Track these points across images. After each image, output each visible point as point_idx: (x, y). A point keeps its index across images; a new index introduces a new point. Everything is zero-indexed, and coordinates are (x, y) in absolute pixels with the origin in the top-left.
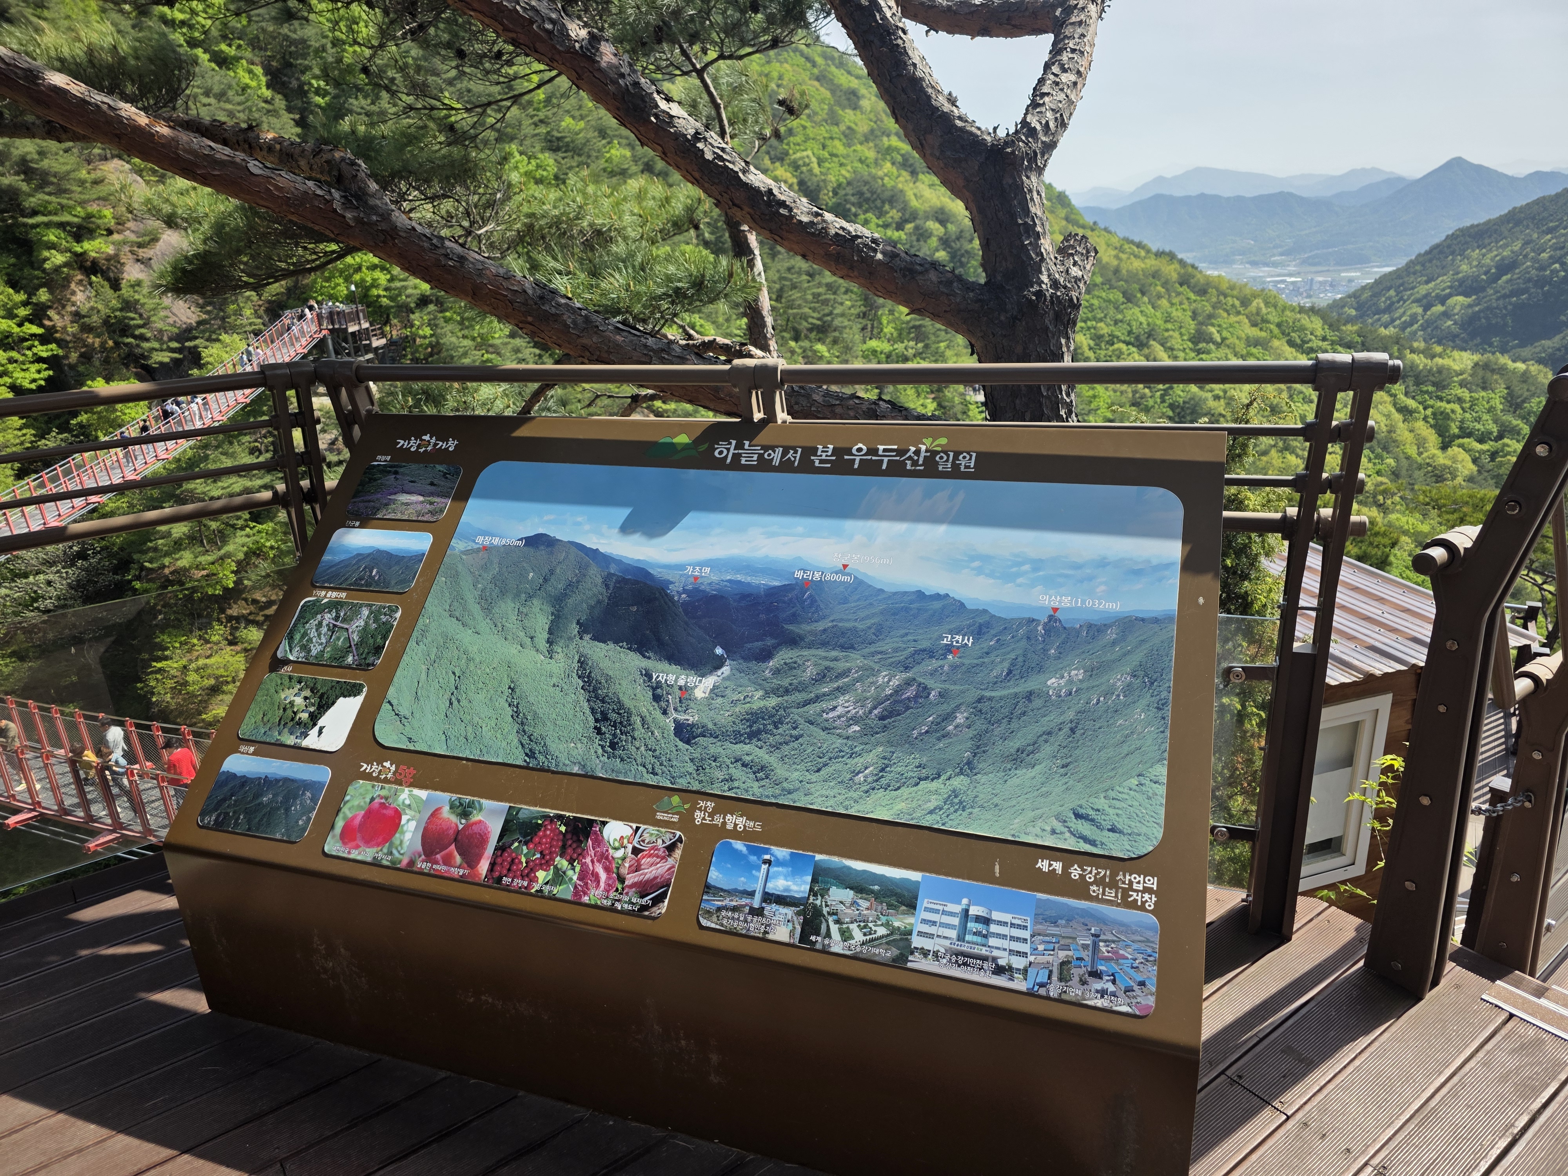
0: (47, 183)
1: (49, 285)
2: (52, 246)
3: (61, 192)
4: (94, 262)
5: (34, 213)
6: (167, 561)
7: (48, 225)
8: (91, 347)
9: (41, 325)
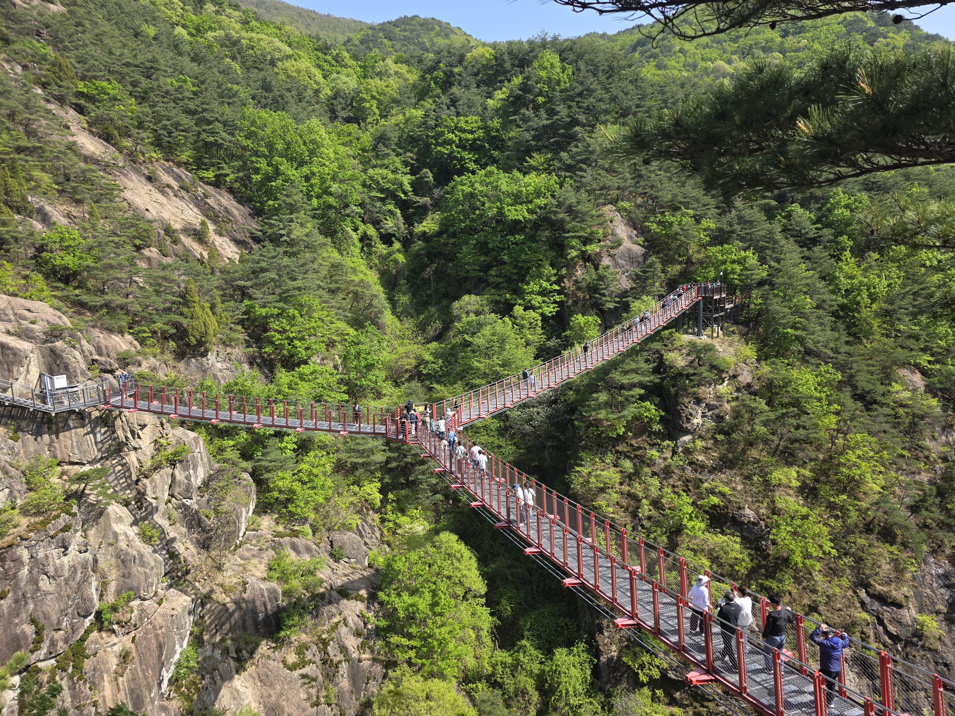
0: (577, 217)
1: (567, 266)
2: (573, 247)
3: (582, 221)
4: (589, 256)
5: (569, 232)
6: (593, 413)
7: (573, 237)
8: (579, 298)
9: (559, 286)
